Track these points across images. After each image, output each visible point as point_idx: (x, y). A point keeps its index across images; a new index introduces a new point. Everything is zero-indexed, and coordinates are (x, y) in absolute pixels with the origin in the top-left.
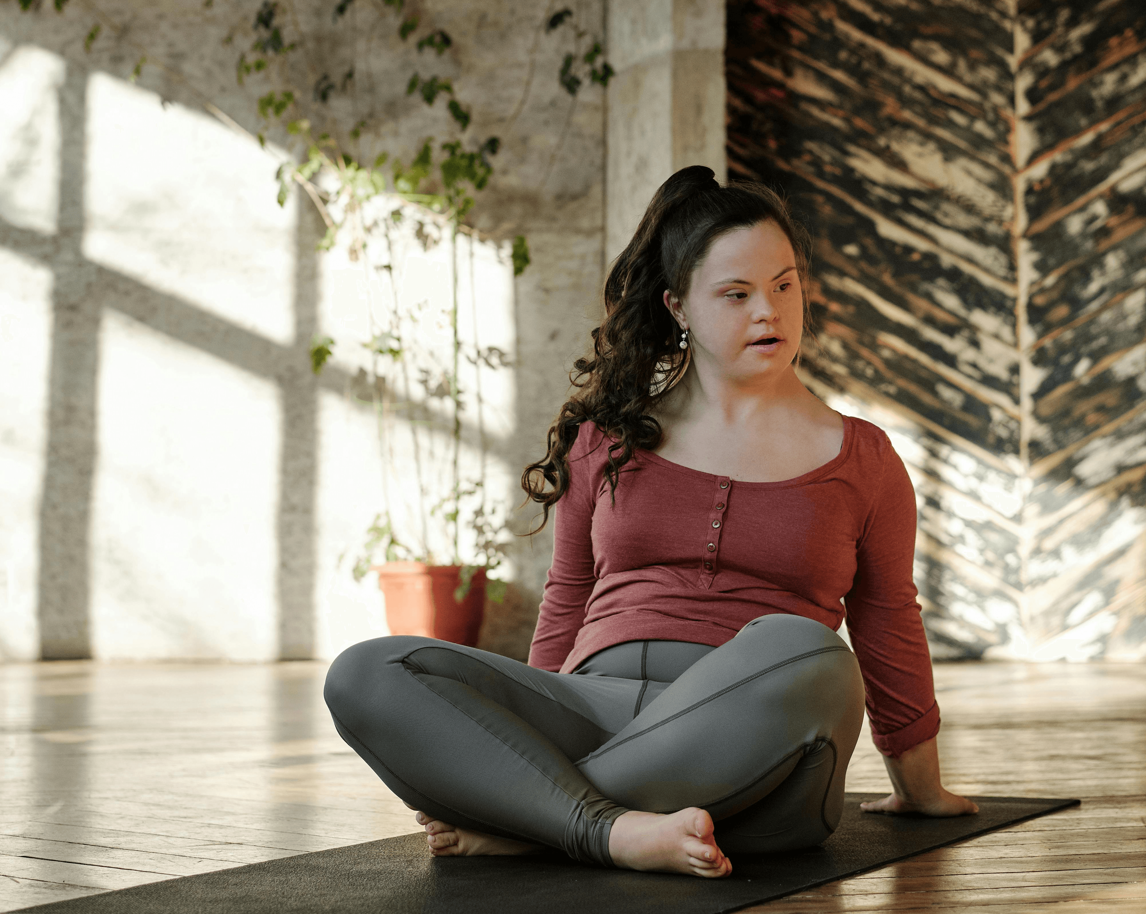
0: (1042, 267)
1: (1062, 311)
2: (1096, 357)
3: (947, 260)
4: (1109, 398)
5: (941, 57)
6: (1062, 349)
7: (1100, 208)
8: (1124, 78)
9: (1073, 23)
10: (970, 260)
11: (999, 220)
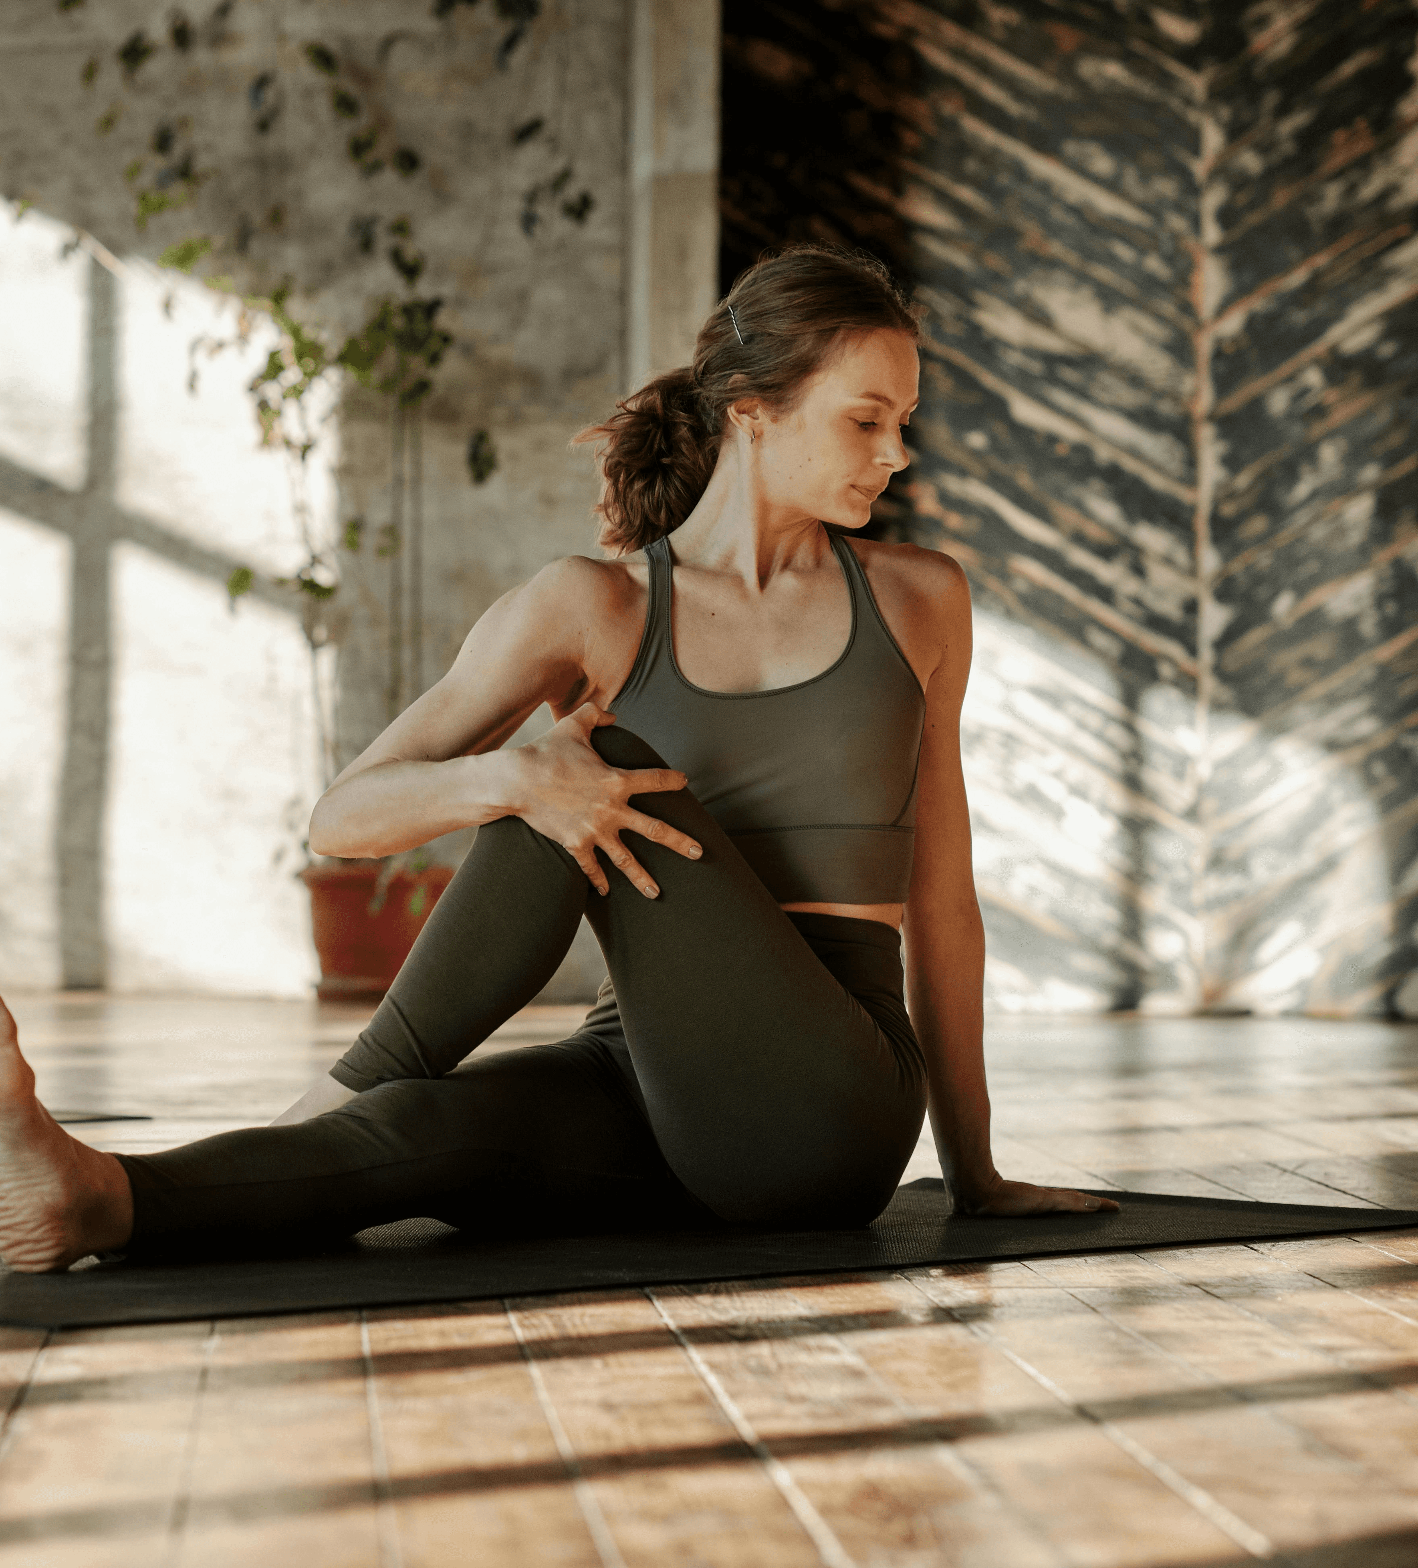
0: (1231, 462)
1: (1256, 526)
2: (1302, 588)
3: (1103, 454)
4: (1320, 647)
5: (1103, 164)
6: (1257, 579)
7: (1313, 377)
8: (1352, 189)
9: (1283, 110)
10: (1135, 453)
11: (1174, 396)
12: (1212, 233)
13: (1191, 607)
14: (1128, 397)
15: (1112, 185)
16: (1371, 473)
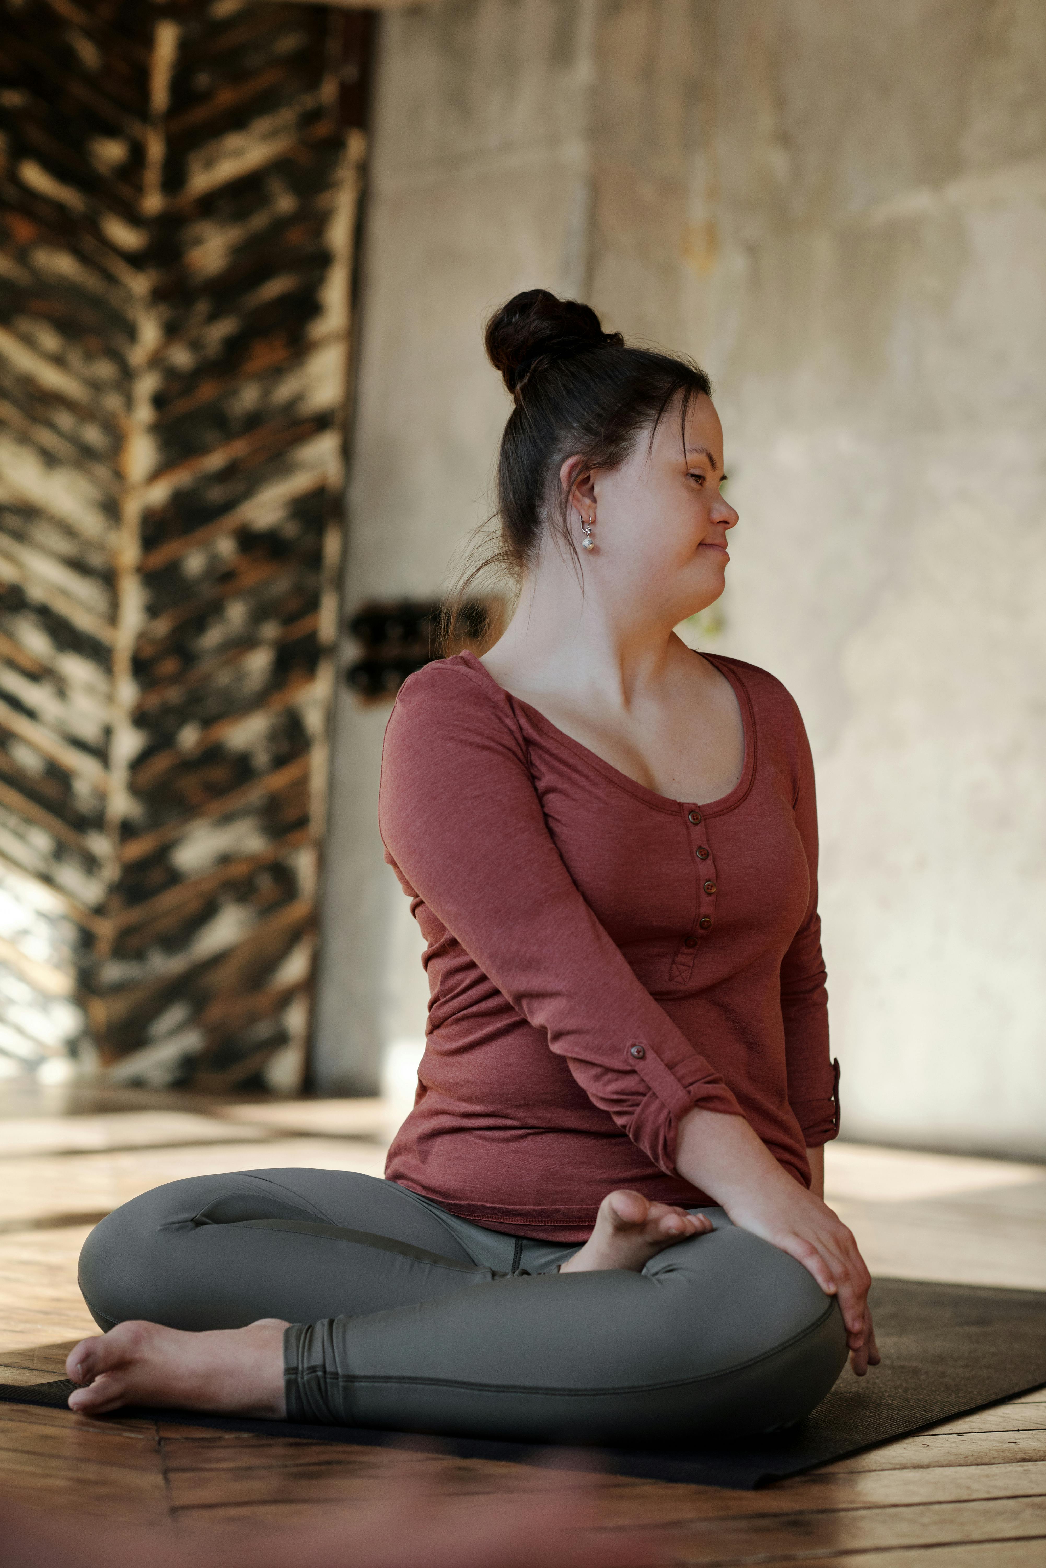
0: (152, 611)
1: (169, 666)
2: (208, 722)
3: (36, 593)
4: (218, 774)
5: (50, 341)
6: (167, 710)
7: (226, 547)
8: (266, 393)
9: (213, 317)
10: (64, 592)
11: (101, 547)
12: (144, 413)
13: (108, 732)
14: (63, 546)
15: (58, 361)
16: (270, 631)
